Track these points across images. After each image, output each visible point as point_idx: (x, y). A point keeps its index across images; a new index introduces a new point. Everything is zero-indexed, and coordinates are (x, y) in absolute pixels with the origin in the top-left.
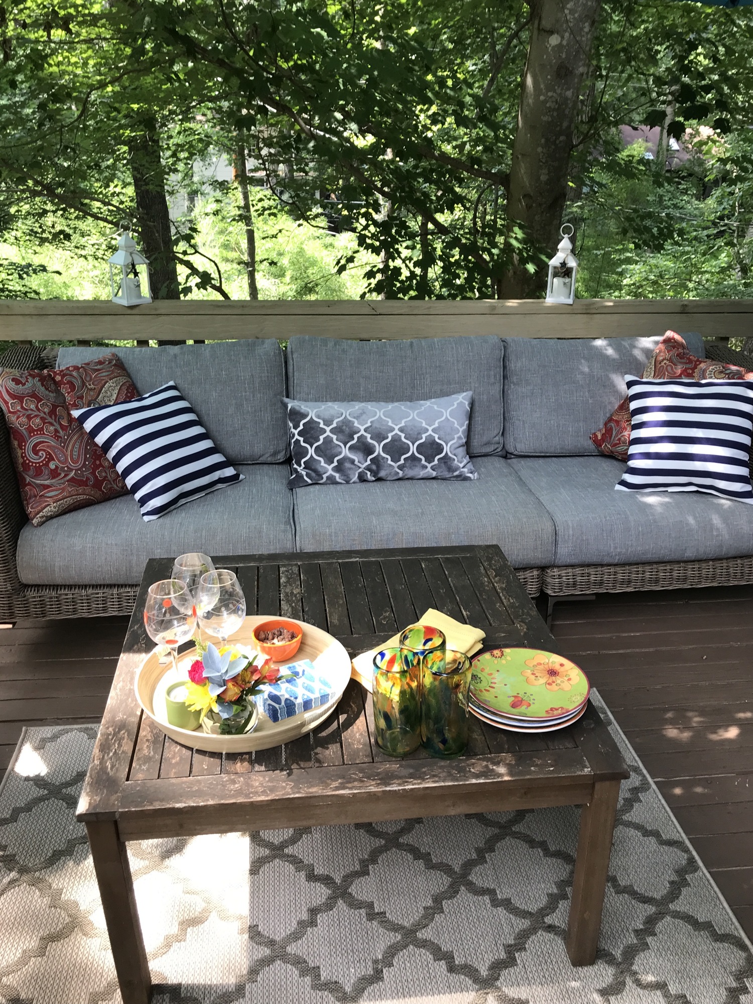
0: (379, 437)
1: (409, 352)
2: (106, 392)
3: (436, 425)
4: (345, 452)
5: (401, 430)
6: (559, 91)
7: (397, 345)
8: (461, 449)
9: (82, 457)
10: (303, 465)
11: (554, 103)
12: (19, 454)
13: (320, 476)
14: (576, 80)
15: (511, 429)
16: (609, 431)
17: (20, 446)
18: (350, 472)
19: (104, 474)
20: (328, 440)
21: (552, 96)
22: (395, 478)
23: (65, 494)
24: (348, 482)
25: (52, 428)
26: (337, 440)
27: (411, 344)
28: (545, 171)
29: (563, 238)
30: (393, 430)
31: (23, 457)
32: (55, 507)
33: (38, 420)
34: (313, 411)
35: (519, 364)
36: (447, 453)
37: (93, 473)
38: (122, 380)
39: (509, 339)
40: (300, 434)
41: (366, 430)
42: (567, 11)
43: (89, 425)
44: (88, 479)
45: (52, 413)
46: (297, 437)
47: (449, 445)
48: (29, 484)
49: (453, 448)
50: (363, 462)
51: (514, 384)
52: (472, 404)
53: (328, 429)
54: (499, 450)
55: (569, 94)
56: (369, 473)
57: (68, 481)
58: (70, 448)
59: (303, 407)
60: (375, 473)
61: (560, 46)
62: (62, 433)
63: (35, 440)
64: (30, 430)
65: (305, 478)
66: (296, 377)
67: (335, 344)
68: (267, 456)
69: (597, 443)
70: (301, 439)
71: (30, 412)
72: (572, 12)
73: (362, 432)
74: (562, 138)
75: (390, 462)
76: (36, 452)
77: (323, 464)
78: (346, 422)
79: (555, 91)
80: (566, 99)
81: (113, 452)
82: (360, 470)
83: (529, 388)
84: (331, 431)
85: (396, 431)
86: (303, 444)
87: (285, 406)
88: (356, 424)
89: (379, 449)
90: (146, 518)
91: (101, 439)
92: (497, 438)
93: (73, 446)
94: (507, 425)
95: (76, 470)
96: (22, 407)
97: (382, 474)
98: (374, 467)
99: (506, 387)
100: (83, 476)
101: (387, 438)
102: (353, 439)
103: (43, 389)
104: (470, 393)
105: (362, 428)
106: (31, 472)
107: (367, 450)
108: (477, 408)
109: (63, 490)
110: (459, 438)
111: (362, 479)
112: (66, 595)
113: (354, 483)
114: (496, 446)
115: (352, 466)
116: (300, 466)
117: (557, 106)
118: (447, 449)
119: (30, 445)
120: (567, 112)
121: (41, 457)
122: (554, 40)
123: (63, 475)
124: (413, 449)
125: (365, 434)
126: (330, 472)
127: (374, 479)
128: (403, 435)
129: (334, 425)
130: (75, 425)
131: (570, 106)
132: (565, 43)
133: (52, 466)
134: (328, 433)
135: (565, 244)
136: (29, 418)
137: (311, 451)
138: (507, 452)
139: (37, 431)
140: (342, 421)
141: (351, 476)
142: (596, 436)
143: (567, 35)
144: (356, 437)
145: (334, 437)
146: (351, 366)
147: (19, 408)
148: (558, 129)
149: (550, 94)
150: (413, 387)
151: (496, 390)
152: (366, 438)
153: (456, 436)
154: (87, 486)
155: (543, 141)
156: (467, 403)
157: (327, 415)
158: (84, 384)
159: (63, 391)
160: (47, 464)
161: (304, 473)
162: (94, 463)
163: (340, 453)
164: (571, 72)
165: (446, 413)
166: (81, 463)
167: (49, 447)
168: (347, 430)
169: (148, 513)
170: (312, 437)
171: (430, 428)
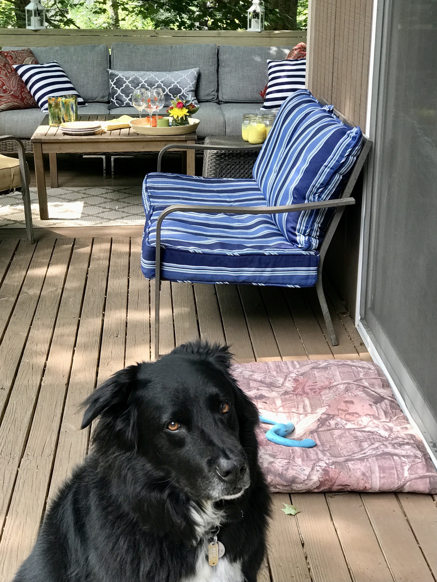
0: (151, 85)
1: (170, 50)
2: (26, 62)
3: (179, 80)
4: (135, 92)
5: (162, 82)
7: (164, 47)
8: (191, 92)
9: (16, 86)
10: (115, 98)
13: (122, 102)
15: (222, 88)
19: (25, 95)
20: (127, 86)
23: (9, 101)
25: (4, 72)
27: (172, 47)
30: (158, 82)
32: (5, 106)
34: (120, 74)
35: (225, 57)
36: (183, 93)
37: (21, 94)
38: (33, 58)
39: (220, 45)
40: (114, 84)
41: (145, 82)
43: (20, 72)
44: (19, 96)
45: (4, 66)
46: (113, 85)
47: (184, 89)
49: (186, 91)
51: (223, 67)
52: (199, 74)
53: (127, 81)
54: (215, 99)
57: (10, 95)
58: (11, 81)
59: (116, 72)
62: (8, 75)
65: (116, 104)
66: (114, 61)
67: (134, 46)
68: (99, 98)
70: (115, 86)
73: (144, 83)
78: (136, 78)
81: (30, 84)
83: (229, 68)
85: (160, 82)
86: (115, 88)
87: (108, 72)
88: (141, 79)
90: (44, 111)
91: (25, 78)
92: (214, 93)
93: (13, 81)
94: (219, 87)
95: (14, 91)
99: (219, 69)
100: (17, 94)
101: (155, 85)
103: (1, 56)
104: (198, 69)
105: (143, 81)
108: (203, 77)
109: (8, 99)
110: (190, 87)
114: (213, 97)
116: (113, 99)
118: (183, 91)
123: (8, 92)
124: (167, 91)
125: (145, 84)
126: (128, 101)
128: (162, 84)
129: (130, 79)
130: (13, 72)
133: (4, 88)
134: (127, 83)
137: (119, 91)
138: (219, 101)
140: (134, 78)
142: (261, 92)
144: (140, 85)
145: (130, 85)
146: (141, 55)
150: (171, 66)
151: (214, 68)
153: (188, 86)
154: (18, 99)
156: (196, 72)
157: (127, 76)
158: (16, 58)
159: (8, 59)
160: (2, 87)
161: (115, 101)
162: (21, 89)
163: (132, 92)
165: (185, 76)
166: (16, 88)
167: (4, 80)
168: (136, 82)
169: (45, 110)
170: (120, 85)
171: (176, 82)
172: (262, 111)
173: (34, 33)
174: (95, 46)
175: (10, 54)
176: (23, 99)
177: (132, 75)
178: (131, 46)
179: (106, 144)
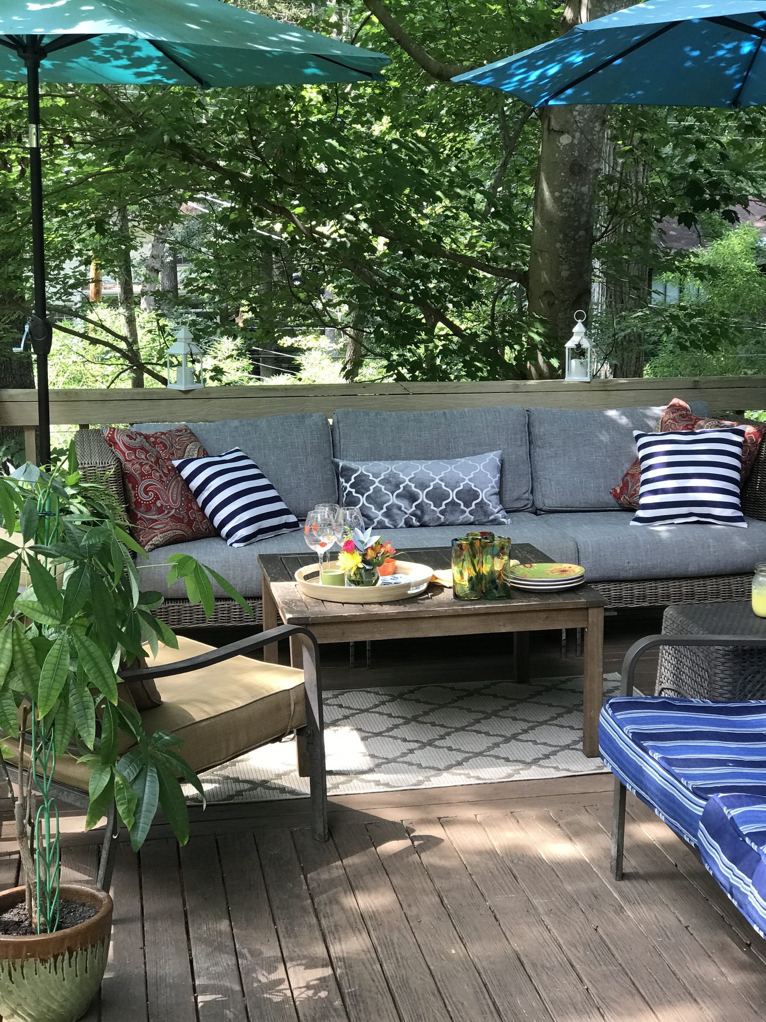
0: (422, 486)
1: (443, 420)
2: (188, 452)
3: (472, 476)
4: (393, 500)
5: (441, 480)
6: (574, 187)
7: (431, 414)
8: (495, 497)
9: (179, 499)
11: (570, 199)
12: (133, 495)
13: (372, 520)
14: (591, 176)
15: (539, 486)
16: (625, 484)
17: (134, 488)
18: (397, 517)
19: (194, 516)
20: (377, 490)
21: (567, 192)
22: (438, 523)
23: (168, 527)
24: (395, 527)
25: (158, 474)
26: (385, 489)
27: (444, 413)
28: (566, 267)
29: (577, 323)
30: (434, 480)
31: (136, 497)
32: (161, 538)
33: (147, 467)
34: (362, 468)
35: (542, 430)
36: (482, 499)
37: (187, 513)
38: (198, 446)
39: (532, 408)
40: (351, 487)
41: (410, 481)
42: (575, 113)
43: (185, 473)
44: (184, 517)
45: (157, 462)
46: (349, 489)
47: (484, 492)
48: (140, 519)
49: (488, 494)
50: (409, 508)
51: (539, 448)
52: (502, 462)
53: (377, 481)
54: (529, 506)
55: (585, 189)
56: (414, 519)
57: (170, 517)
58: (171, 491)
59: (353, 465)
60: (419, 518)
61: (571, 145)
62: (165, 479)
63: (146, 482)
64: (142, 475)
66: (342, 443)
67: (376, 415)
69: (617, 497)
70: (353, 491)
71: (142, 461)
72: (581, 113)
73: (407, 482)
74: (582, 233)
75: (432, 507)
76: (147, 493)
77: (373, 510)
78: (393, 475)
79: (570, 187)
80: (583, 194)
81: (205, 494)
82: (407, 516)
83: (552, 449)
84: (380, 482)
85: (437, 481)
86: (354, 494)
87: (337, 465)
88: (401, 476)
89: (422, 496)
90: (235, 545)
91: (195, 484)
92: (527, 495)
93: (173, 490)
94: (535, 484)
95: (176, 509)
96: (136, 457)
97: (426, 518)
98: (419, 513)
99: (532, 451)
100: (180, 514)
101: (430, 486)
102: (400, 488)
103: (147, 444)
104: (500, 452)
105: (407, 479)
106: (142, 509)
107: (412, 498)
108: (506, 466)
109: (167, 523)
110: (493, 487)
111: (409, 525)
112: (173, 606)
113: (401, 528)
114: (527, 502)
115: (399, 512)
117: (573, 202)
118: (482, 495)
119: (141, 488)
120: (584, 207)
121: (150, 497)
122: (565, 140)
123: (166, 512)
124: (453, 495)
125: (410, 484)
126: (380, 517)
127: (418, 524)
128: (443, 484)
129: (382, 477)
130: (174, 473)
131: (587, 201)
132: (576, 142)
133: (159, 504)
134: (377, 484)
135: (579, 328)
136: (141, 465)
137: (363, 500)
138: (537, 509)
139: (147, 475)
140: (389, 474)
141: (398, 522)
142: (615, 490)
143: (578, 135)
144: (402, 486)
145: (383, 487)
146: (392, 431)
147: (133, 457)
148: (576, 223)
149: (565, 190)
150: (448, 449)
151: (524, 449)
152: (411, 486)
153: (490, 485)
154: (182, 523)
155: (561, 236)
156: (498, 459)
157: (375, 470)
160: (155, 503)
162: (187, 505)
163: (389, 501)
164: (586, 169)
165: (480, 467)
166: (178, 503)
167: (156, 489)
168: (394, 481)
169: (237, 542)
170: (363, 488)
171: (467, 479)
172: (633, 527)
173: (184, 396)
174: (303, 417)
175: (161, 440)
176: (190, 523)
177: (386, 468)
178: (372, 414)
179: (433, 621)
